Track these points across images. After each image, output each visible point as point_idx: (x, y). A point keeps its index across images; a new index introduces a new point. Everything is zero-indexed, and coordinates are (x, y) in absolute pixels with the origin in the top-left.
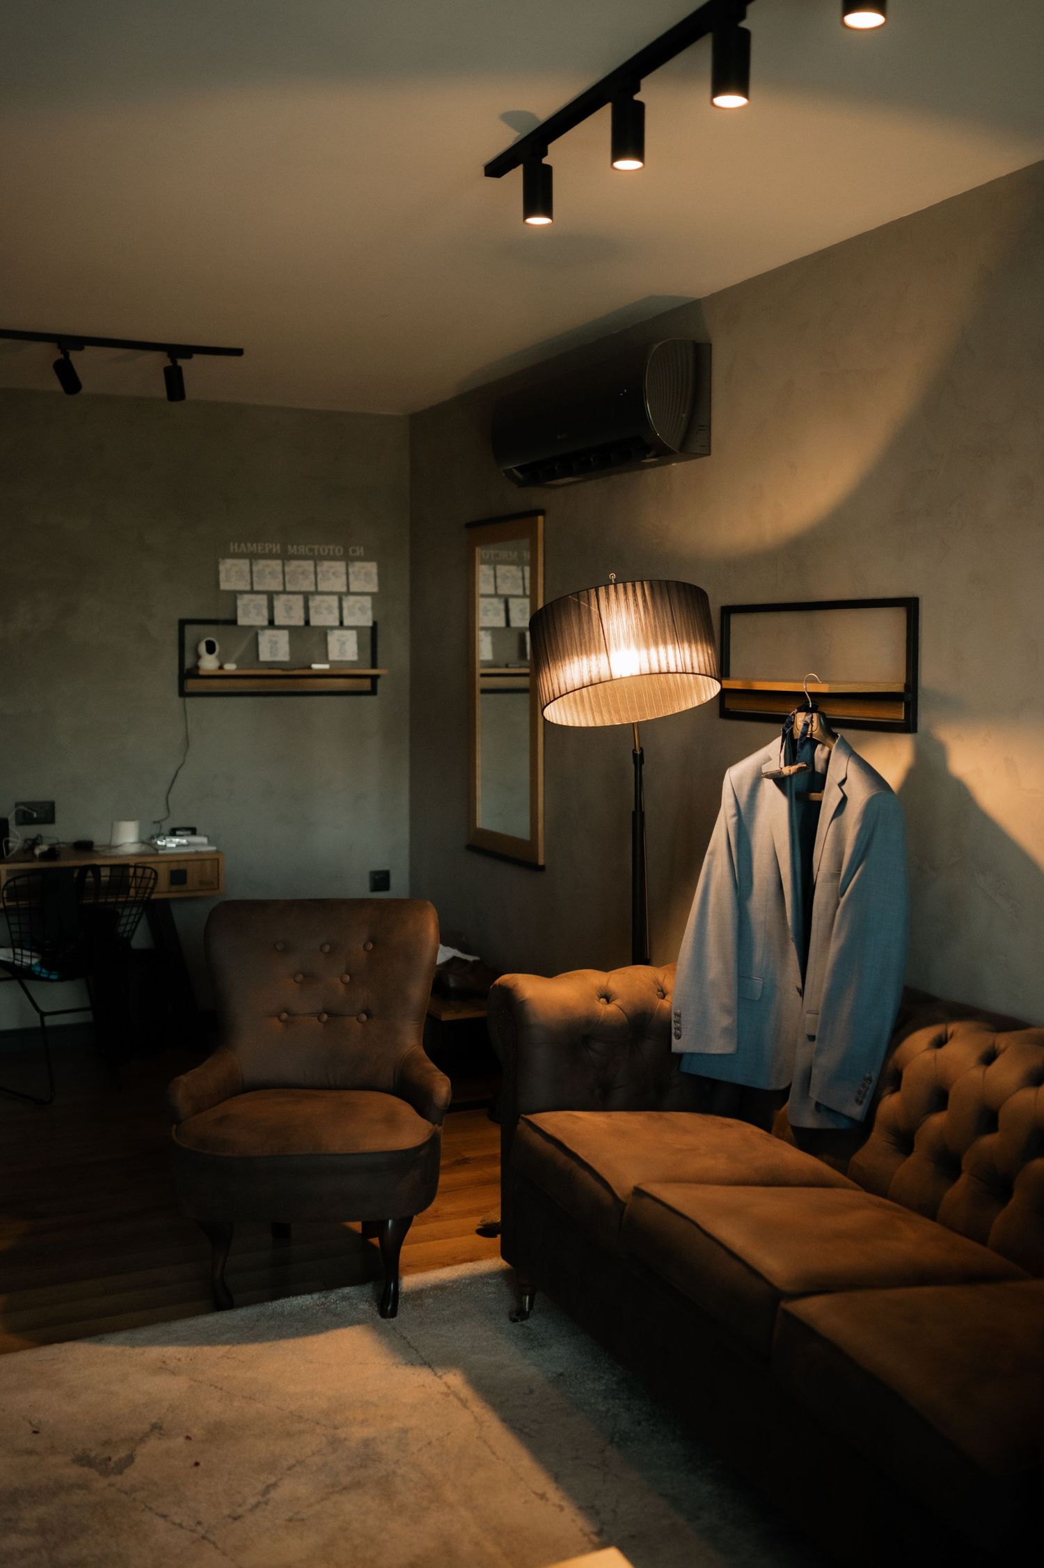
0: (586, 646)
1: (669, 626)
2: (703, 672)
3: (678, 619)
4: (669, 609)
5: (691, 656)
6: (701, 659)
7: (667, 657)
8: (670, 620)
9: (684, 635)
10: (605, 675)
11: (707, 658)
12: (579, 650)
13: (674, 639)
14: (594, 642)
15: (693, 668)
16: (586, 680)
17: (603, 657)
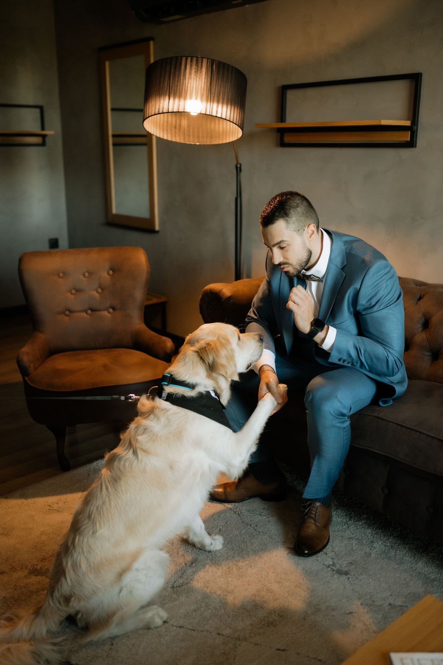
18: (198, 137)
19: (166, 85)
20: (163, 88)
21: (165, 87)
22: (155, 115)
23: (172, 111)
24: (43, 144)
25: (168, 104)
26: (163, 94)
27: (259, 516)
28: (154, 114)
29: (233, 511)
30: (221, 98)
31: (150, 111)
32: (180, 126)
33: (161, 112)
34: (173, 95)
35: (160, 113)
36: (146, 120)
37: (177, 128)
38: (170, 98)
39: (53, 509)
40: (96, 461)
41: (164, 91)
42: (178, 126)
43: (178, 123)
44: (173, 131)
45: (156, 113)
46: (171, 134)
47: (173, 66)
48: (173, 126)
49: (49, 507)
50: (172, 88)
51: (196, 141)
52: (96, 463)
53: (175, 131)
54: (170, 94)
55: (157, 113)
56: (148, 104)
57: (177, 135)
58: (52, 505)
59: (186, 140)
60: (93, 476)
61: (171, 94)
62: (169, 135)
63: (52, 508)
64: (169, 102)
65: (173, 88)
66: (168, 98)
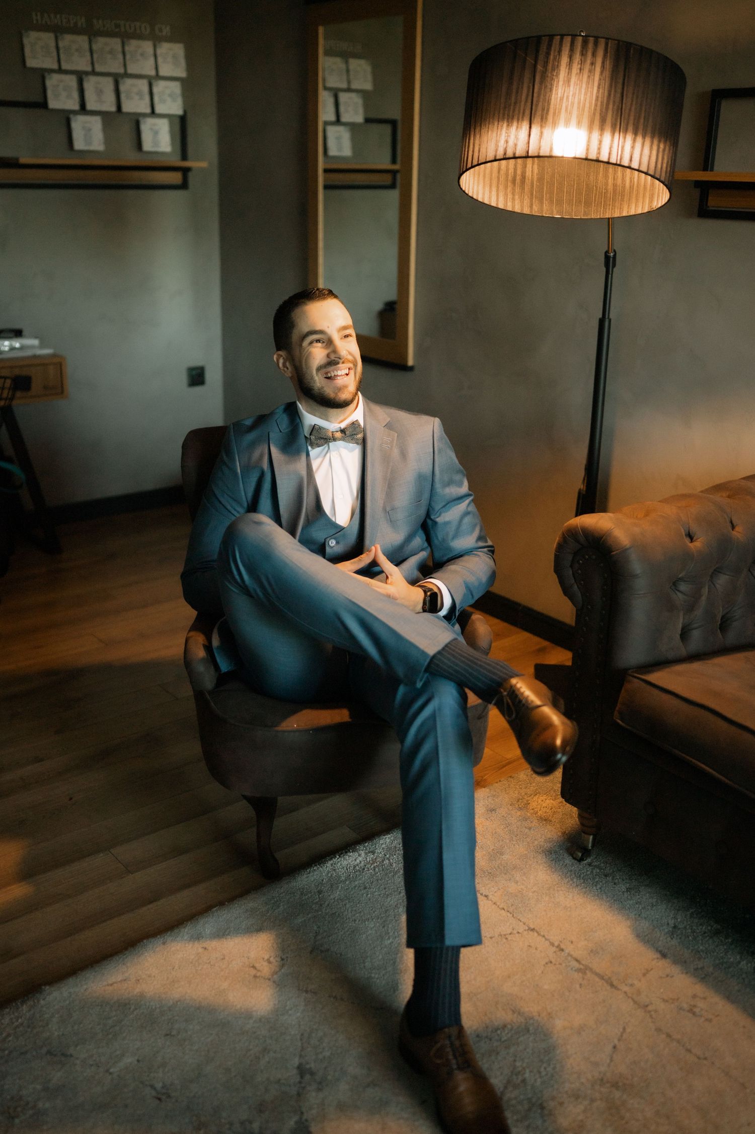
0: (509, 111)
1: (614, 102)
2: (644, 169)
3: (630, 95)
4: (621, 81)
5: (633, 147)
6: (646, 151)
7: (600, 142)
8: (619, 95)
9: (632, 118)
10: (520, 151)
11: (654, 152)
12: (502, 111)
13: (616, 120)
14: (520, 106)
15: (631, 160)
16: (500, 154)
17: (525, 126)
18: (560, 202)
19: (524, 97)
20: (515, 103)
21: (521, 102)
22: (495, 160)
23: (536, 154)
24: (184, 185)
25: (527, 138)
26: (516, 117)
27: (690, 1015)
28: (492, 158)
29: (632, 999)
30: (641, 127)
31: (483, 150)
32: (523, 177)
33: (510, 154)
34: (539, 120)
35: (507, 156)
36: (472, 170)
37: (518, 182)
38: (533, 126)
39: (262, 977)
40: (331, 859)
41: (519, 112)
42: (518, 178)
43: (519, 172)
44: (509, 189)
45: (498, 157)
46: (506, 195)
47: (541, 57)
48: (510, 178)
49: (253, 972)
50: (537, 105)
51: (555, 212)
52: (332, 865)
53: (514, 190)
54: (532, 118)
55: (502, 157)
56: (478, 136)
57: (517, 197)
58: (257, 965)
59: (534, 207)
60: (329, 895)
61: (534, 117)
62: (501, 199)
63: (258, 974)
64: (529, 135)
65: (540, 104)
66: (528, 126)
